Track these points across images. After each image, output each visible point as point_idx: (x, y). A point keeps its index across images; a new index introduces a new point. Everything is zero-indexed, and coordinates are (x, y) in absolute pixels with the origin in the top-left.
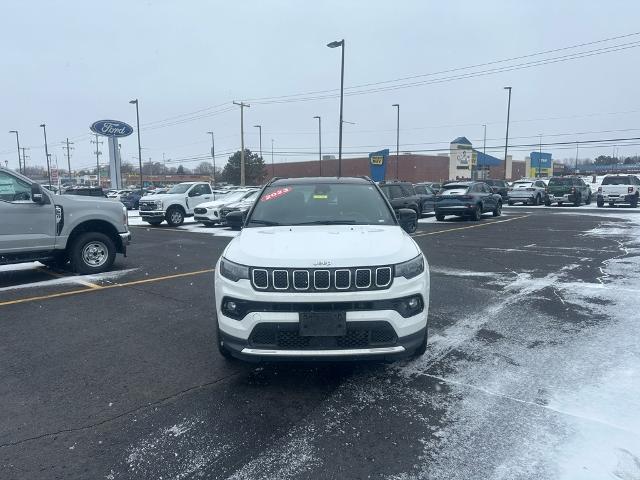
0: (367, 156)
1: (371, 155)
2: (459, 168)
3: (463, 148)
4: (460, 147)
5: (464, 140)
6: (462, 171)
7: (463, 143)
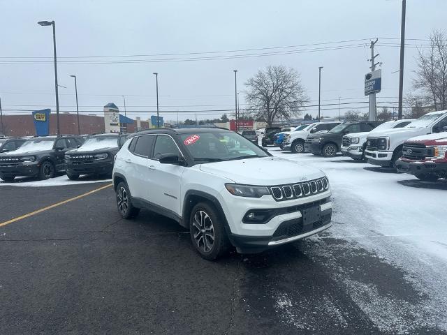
0: (31, 113)
1: (35, 112)
2: (111, 124)
3: (114, 111)
4: (111, 111)
5: (113, 105)
6: (114, 127)
7: (112, 108)
